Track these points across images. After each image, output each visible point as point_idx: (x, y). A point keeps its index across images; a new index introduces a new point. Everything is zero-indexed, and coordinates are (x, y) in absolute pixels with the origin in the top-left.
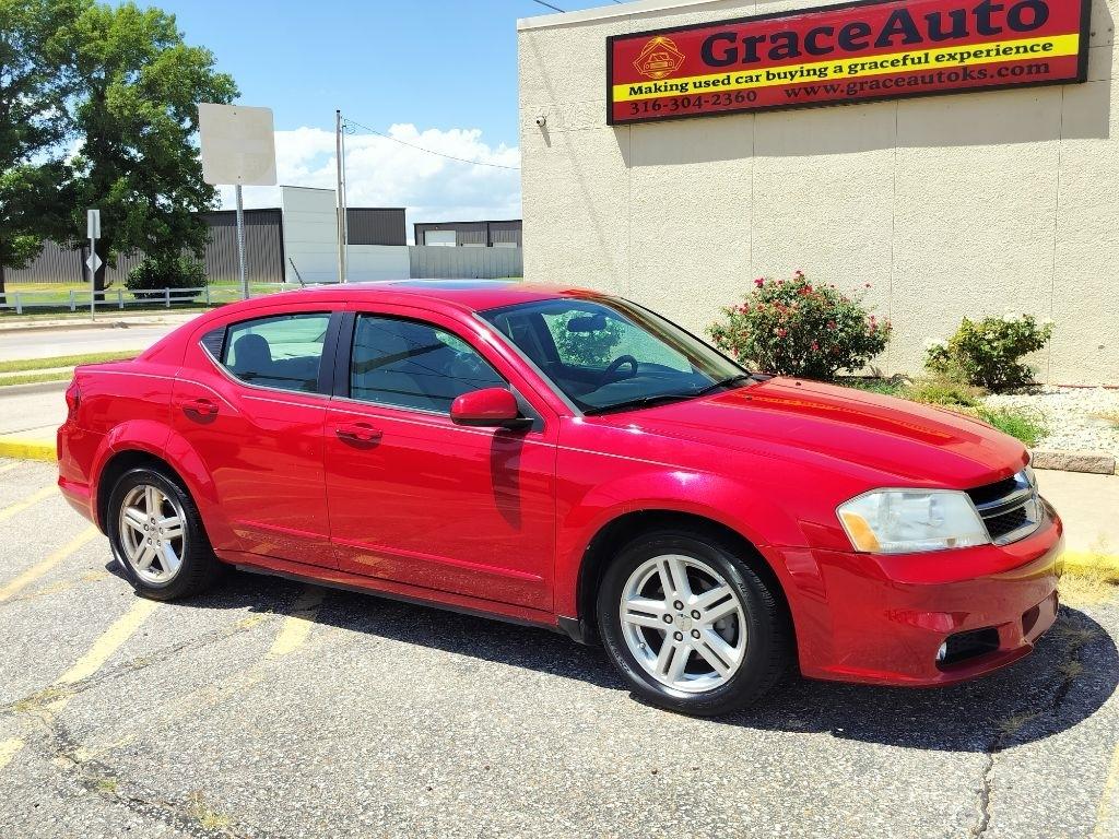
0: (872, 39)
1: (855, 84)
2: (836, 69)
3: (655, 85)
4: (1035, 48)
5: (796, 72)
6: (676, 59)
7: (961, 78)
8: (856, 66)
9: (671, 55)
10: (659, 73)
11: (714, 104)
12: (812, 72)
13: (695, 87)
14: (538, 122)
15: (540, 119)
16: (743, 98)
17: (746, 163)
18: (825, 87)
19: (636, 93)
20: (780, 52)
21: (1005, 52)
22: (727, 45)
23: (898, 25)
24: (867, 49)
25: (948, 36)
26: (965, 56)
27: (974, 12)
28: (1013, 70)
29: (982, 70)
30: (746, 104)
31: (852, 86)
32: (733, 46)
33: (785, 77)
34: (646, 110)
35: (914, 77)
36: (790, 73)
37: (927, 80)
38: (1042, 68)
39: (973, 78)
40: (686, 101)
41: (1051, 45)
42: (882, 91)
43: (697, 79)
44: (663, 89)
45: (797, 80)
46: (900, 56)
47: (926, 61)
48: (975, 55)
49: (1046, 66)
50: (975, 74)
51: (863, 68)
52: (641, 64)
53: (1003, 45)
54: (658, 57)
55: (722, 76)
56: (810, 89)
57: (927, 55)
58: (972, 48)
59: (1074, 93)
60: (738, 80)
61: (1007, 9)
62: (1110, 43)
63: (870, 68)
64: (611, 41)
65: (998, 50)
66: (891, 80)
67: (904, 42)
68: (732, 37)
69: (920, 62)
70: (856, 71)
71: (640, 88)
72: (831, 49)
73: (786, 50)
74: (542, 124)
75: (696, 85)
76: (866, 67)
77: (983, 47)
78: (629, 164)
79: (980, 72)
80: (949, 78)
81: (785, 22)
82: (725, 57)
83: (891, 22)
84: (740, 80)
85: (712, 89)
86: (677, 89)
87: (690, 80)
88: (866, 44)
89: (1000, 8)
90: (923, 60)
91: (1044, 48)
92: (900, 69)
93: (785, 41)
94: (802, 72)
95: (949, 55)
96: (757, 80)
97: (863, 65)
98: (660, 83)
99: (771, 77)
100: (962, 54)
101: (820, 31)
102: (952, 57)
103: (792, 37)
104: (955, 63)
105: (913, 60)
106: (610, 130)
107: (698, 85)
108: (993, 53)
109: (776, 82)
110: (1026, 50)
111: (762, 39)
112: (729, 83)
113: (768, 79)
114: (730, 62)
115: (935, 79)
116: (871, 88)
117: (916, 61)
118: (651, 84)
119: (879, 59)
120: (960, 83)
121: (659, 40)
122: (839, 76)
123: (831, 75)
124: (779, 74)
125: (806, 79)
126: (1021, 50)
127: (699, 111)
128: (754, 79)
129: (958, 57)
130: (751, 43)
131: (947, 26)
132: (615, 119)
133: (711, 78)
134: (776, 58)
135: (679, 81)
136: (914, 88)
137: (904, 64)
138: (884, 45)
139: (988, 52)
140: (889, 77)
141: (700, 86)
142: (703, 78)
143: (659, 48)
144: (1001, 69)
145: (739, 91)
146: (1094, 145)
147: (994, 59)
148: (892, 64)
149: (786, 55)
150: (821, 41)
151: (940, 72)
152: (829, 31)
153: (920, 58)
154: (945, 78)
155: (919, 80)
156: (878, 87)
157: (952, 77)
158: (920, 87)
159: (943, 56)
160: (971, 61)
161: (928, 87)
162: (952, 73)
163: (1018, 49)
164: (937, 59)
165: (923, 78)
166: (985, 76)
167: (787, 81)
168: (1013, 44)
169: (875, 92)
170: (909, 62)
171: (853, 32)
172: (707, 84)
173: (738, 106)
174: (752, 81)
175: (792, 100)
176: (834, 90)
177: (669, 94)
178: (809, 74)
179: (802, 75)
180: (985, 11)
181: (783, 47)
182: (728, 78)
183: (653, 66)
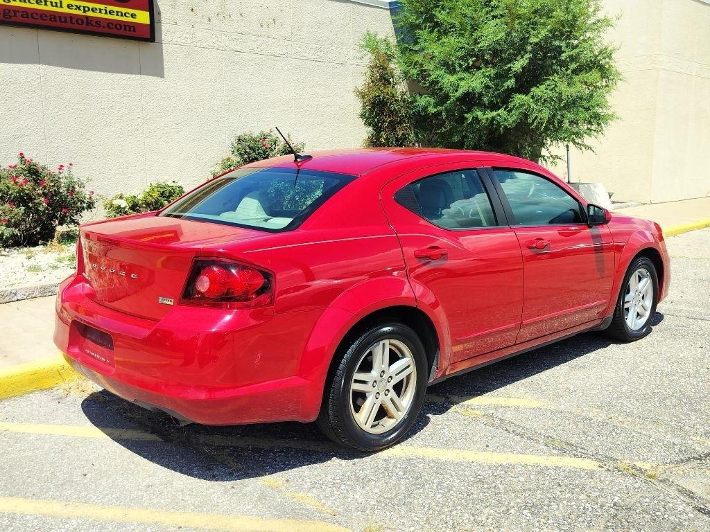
1: (9, 10)
4: (127, 15)
7: (85, 23)
21: (110, 12)
26: (86, 9)
28: (116, 25)
29: (98, 21)
31: (7, 11)
35: (53, 16)
37: (63, 20)
38: (132, 29)
39: (92, 25)
41: (135, 15)
42: (31, 20)
47: (61, 6)
48: (93, 10)
50: (94, 24)
53: (109, 8)
57: (61, 2)
58: (91, 5)
59: (147, 48)
62: (160, 21)
65: (106, 11)
66: (37, 14)
70: (9, 2)
77: (98, 6)
79: (96, 22)
80: (77, 21)
90: (59, 5)
91: (132, 16)
92: (43, 7)
95: (80, 9)
100: (84, 7)
102: (78, 8)
104: (80, 13)
108: (103, 12)
110: (122, 15)
115: (68, 20)
116: (22, 16)
117: (54, 4)
120: (84, 27)
126: (119, 14)
129: (82, 8)
136: (54, 24)
137: (46, 4)
139: (100, 10)
140: (35, 12)
144: (110, 22)
147: (103, 16)
148: (37, 2)
151: (71, 16)
153: (56, 3)
154: (74, 21)
155: (58, 19)
156: (28, 17)
157: (80, 21)
158: (58, 24)
159: (72, 6)
160: (90, 14)
161: (64, 25)
162: (78, 18)
163: (117, 12)
164: (68, 6)
165: (60, 17)
166: (100, 26)
168: (115, 9)
169: (26, 20)
170: (49, 4)
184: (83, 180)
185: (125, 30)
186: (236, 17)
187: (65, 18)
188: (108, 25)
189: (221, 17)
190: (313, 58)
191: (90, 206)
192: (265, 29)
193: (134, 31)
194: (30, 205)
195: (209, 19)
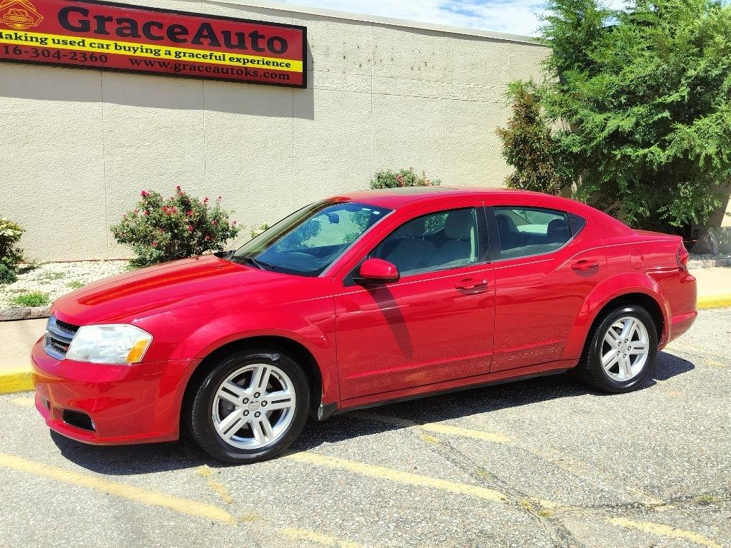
0: (190, 38)
1: (180, 65)
2: (166, 52)
3: (16, 34)
4: (282, 64)
5: (138, 48)
6: (36, 18)
7: (244, 74)
8: (180, 53)
10: (19, 25)
11: (72, 58)
12: (149, 51)
13: (54, 42)
16: (96, 59)
17: (97, 106)
18: (159, 63)
20: (125, 32)
22: (80, 17)
23: (205, 33)
24: (186, 43)
25: (236, 47)
26: (246, 61)
27: (249, 36)
28: (271, 75)
29: (256, 71)
30: (99, 64)
31: (177, 65)
32: (85, 18)
33: (129, 50)
34: (7, 52)
35: (217, 68)
36: (133, 48)
37: (225, 71)
38: (286, 77)
40: (45, 52)
41: (290, 64)
42: (197, 73)
43: (56, 37)
44: (23, 38)
45: (138, 53)
46: (208, 53)
47: (224, 60)
49: (288, 76)
50: (252, 74)
51: (184, 56)
53: (266, 59)
54: (17, 12)
55: (78, 39)
56: (148, 62)
57: (224, 55)
58: (250, 58)
59: (299, 93)
60: (91, 45)
61: (267, 39)
62: (313, 69)
63: (190, 56)
65: (263, 62)
66: (203, 67)
67: (210, 44)
68: (85, 12)
70: (180, 57)
73: (129, 32)
75: (53, 41)
76: (187, 55)
77: (256, 58)
79: (254, 72)
80: (237, 72)
81: (128, 12)
82: (80, 25)
83: (201, 30)
84: (93, 45)
85: (69, 47)
87: (50, 37)
88: (185, 41)
89: (263, 37)
90: (222, 58)
91: (287, 65)
92: (208, 61)
93: (128, 25)
94: (142, 49)
95: (240, 62)
96: (107, 48)
97: (184, 53)
98: (20, 33)
99: (118, 48)
100: (244, 60)
101: (153, 23)
102: (238, 60)
103: (133, 23)
104: (241, 64)
105: (216, 57)
107: (56, 41)
108: (261, 63)
109: (122, 52)
110: (277, 65)
111: (110, 19)
112: (84, 45)
113: (116, 49)
114: (83, 30)
115: (230, 71)
116: (190, 69)
117: (218, 58)
118: (12, 33)
119: (195, 52)
120: (243, 77)
122: (168, 57)
123: (163, 56)
124: (125, 47)
125: (144, 55)
126: (275, 64)
127: (59, 61)
128: (105, 46)
129: (242, 60)
130: (101, 20)
131: (235, 41)
133: (69, 38)
134: (121, 35)
135: (40, 35)
136: (216, 75)
137: (211, 58)
138: (197, 43)
139: (258, 61)
140: (201, 65)
141: (59, 43)
142: (62, 38)
143: (17, 5)
144: (266, 72)
145: (93, 53)
147: (261, 66)
148: (203, 57)
149: (128, 35)
150: (155, 31)
151: (232, 68)
152: (160, 26)
153: (220, 57)
154: (235, 72)
155: (220, 70)
156: (194, 70)
157: (239, 72)
158: (221, 75)
159: (234, 59)
160: (249, 65)
161: (226, 76)
162: (239, 69)
163: (273, 63)
164: (230, 59)
165: (222, 69)
166: (257, 75)
167: (131, 53)
168: (272, 60)
169: (193, 73)
170: (213, 57)
171: (177, 30)
172: (65, 42)
173: (92, 64)
174: (103, 47)
175: (135, 67)
176: (166, 67)
177: (29, 43)
178: (147, 52)
179: (142, 51)
180: (255, 37)
181: (127, 28)
182: (83, 41)
183: (12, 18)
184: (229, 212)
185: (280, 78)
186: (387, 62)
187: (227, 70)
188: (264, 75)
189: (372, 62)
190: (465, 98)
191: (234, 234)
192: (416, 72)
193: (288, 78)
194: (176, 231)
195: (360, 65)
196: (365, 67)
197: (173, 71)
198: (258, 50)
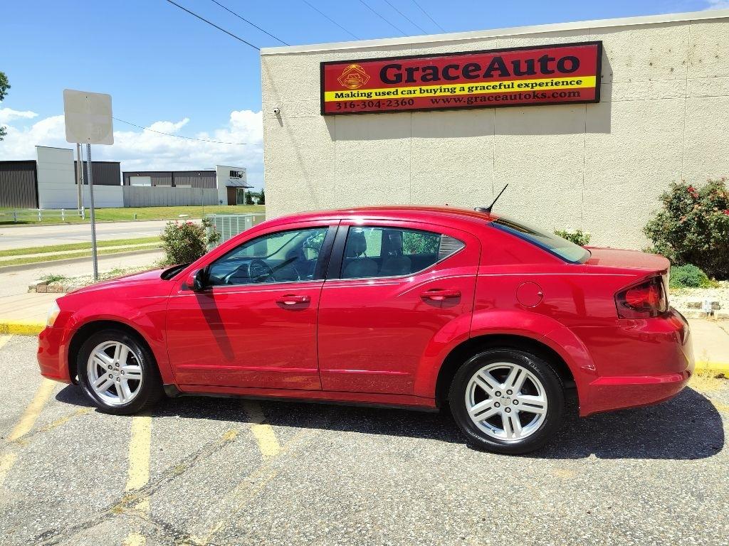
0: (482, 73)
1: (472, 98)
2: (461, 89)
3: (352, 93)
4: (573, 83)
5: (438, 89)
6: (365, 78)
7: (532, 97)
8: (472, 88)
9: (361, 76)
10: (354, 86)
11: (388, 106)
12: (447, 90)
13: (376, 95)
14: (275, 111)
15: (277, 110)
16: (406, 103)
17: (406, 141)
18: (455, 99)
19: (339, 97)
20: (428, 77)
21: (556, 84)
22: (395, 71)
23: (496, 66)
24: (479, 78)
25: (524, 73)
26: (534, 85)
27: (539, 61)
29: (544, 93)
30: (408, 107)
31: (470, 99)
32: (399, 72)
33: (431, 92)
34: (346, 107)
35: (505, 96)
36: (434, 90)
37: (513, 97)
39: (538, 98)
40: (371, 104)
41: (581, 81)
42: (487, 103)
43: (378, 91)
44: (356, 95)
45: (438, 94)
46: (497, 83)
47: (513, 87)
48: (540, 85)
49: (578, 93)
50: (540, 96)
52: (343, 80)
53: (555, 80)
54: (353, 76)
55: (393, 90)
56: (446, 99)
57: (513, 83)
58: (538, 81)
59: (592, 109)
60: (402, 92)
61: (557, 60)
62: (611, 82)
63: (481, 89)
64: (323, 65)
65: (552, 83)
66: (493, 97)
67: (500, 76)
68: (399, 67)
69: (509, 87)
70: (473, 91)
71: (342, 94)
72: (458, 77)
73: (431, 77)
74: (277, 113)
75: (376, 94)
76: (479, 88)
77: (544, 81)
78: (334, 138)
79: (542, 94)
80: (525, 97)
81: (430, 61)
82: (395, 79)
83: (493, 63)
84: (404, 93)
85: (386, 97)
86: (365, 96)
87: (374, 91)
88: (478, 76)
89: (553, 59)
90: (511, 86)
91: (577, 83)
92: (498, 90)
93: (431, 71)
94: (441, 90)
96: (414, 93)
97: (476, 87)
98: (354, 92)
99: (422, 91)
100: (532, 84)
101: (451, 66)
102: (527, 85)
103: (435, 69)
104: (529, 89)
105: (505, 86)
106: (322, 118)
107: (378, 94)
108: (550, 84)
109: (426, 95)
110: (567, 84)
111: (417, 69)
112: (397, 94)
113: (421, 92)
114: (397, 82)
115: (518, 97)
116: (481, 100)
117: (507, 86)
118: (349, 92)
119: (486, 84)
120: (531, 100)
121: (354, 66)
122: (462, 93)
123: (458, 92)
124: (427, 90)
125: (443, 94)
126: (565, 83)
127: (379, 109)
128: (413, 92)
129: (530, 85)
130: (411, 71)
131: (524, 68)
132: (326, 112)
133: (387, 90)
134: (425, 81)
135: (367, 91)
136: (505, 102)
137: (500, 88)
138: (488, 76)
139: (547, 83)
140: (491, 95)
141: (380, 95)
142: (381, 90)
143: (354, 71)
144: (554, 93)
145: (404, 99)
146: (602, 137)
147: (550, 87)
148: (493, 88)
150: (452, 73)
151: (520, 94)
152: (457, 67)
153: (509, 85)
154: (522, 97)
155: (509, 98)
156: (485, 101)
158: (509, 102)
159: (522, 85)
160: (537, 88)
161: (513, 102)
162: (527, 95)
163: (563, 82)
164: (519, 86)
165: (510, 96)
166: (545, 96)
167: (432, 94)
168: (560, 80)
169: (484, 103)
170: (502, 87)
171: (470, 68)
172: (384, 94)
173: (403, 108)
174: (411, 93)
175: (436, 105)
176: (460, 101)
177: (360, 98)
178: (445, 91)
179: (441, 91)
180: (545, 61)
181: (429, 74)
182: (397, 91)
183: (350, 81)
185: (569, 96)
186: (709, 61)
187: (515, 96)
188: (553, 95)
189: (688, 64)
193: (579, 96)
195: (672, 70)
196: (677, 71)
197: (466, 104)
198: (546, 73)
